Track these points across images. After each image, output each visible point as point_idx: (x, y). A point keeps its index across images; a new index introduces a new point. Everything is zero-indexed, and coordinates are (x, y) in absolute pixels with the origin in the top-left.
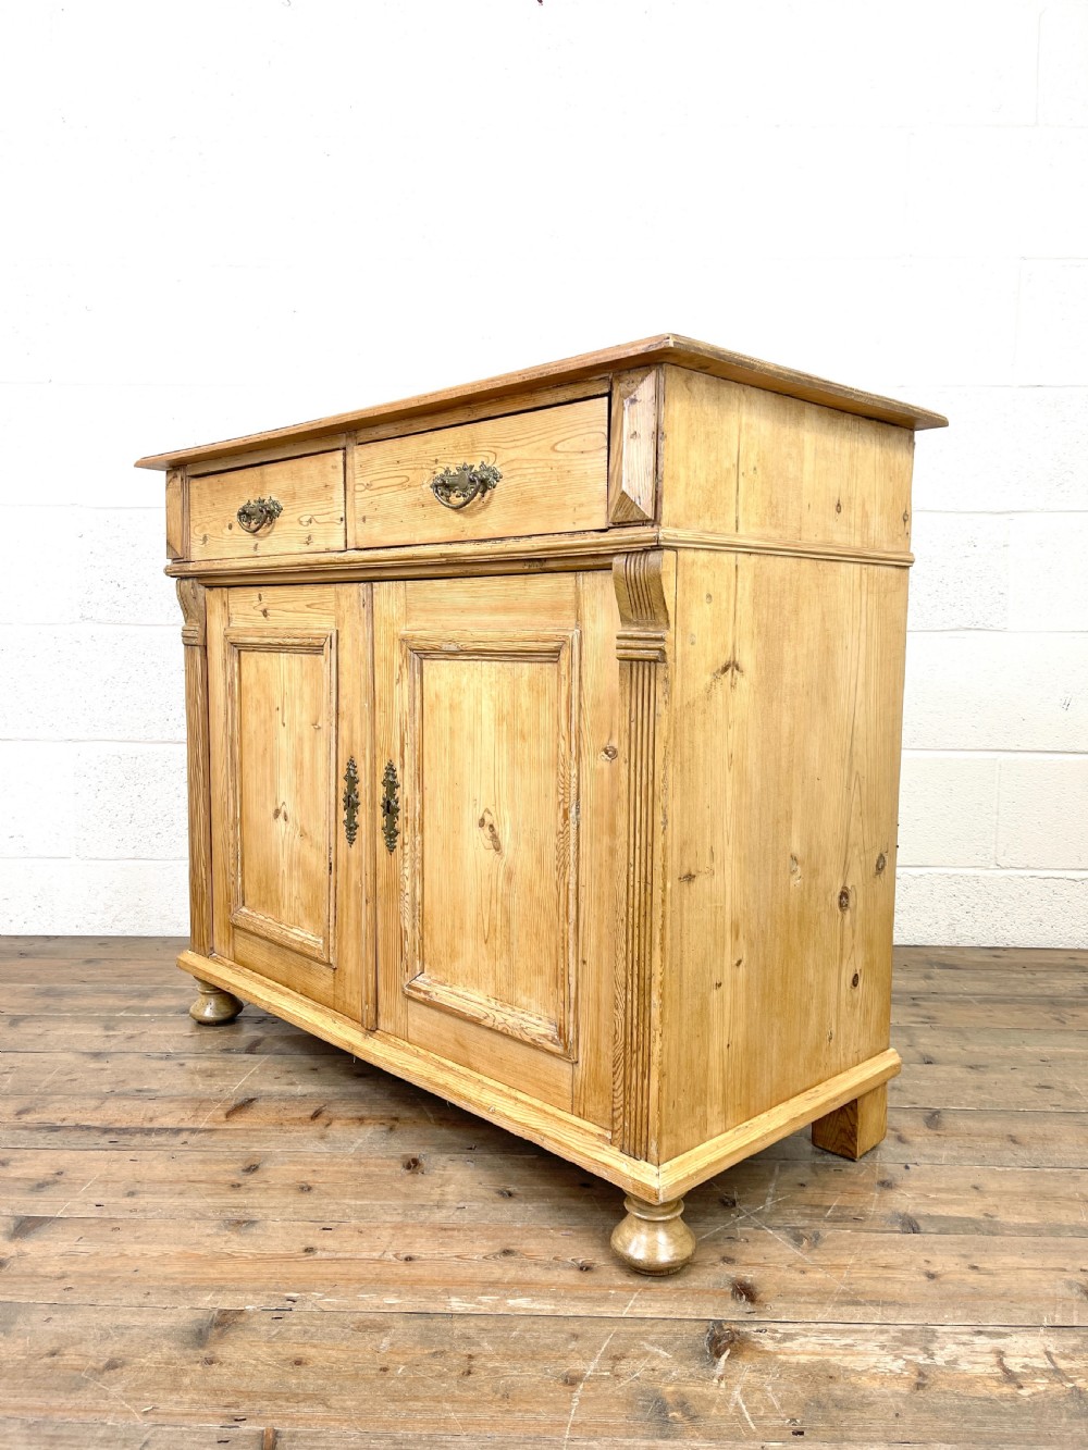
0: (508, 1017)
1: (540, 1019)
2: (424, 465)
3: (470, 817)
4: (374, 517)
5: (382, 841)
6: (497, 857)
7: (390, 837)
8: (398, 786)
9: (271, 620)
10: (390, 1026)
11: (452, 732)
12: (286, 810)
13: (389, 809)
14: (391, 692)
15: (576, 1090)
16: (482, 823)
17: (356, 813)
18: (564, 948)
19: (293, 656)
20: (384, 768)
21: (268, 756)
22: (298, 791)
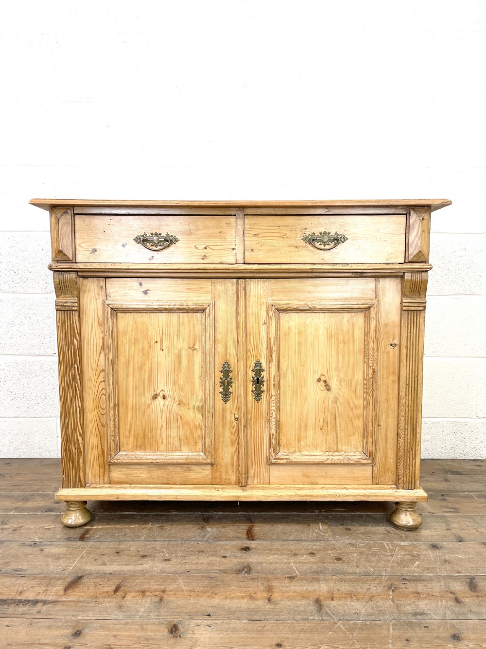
0: (339, 457)
1: (355, 453)
2: (297, 230)
3: (311, 379)
4: (259, 250)
5: (251, 397)
6: (329, 393)
7: (258, 394)
8: (263, 371)
9: (152, 296)
10: (256, 481)
11: (299, 344)
12: (164, 394)
13: (258, 382)
14: (258, 328)
15: (375, 475)
16: (319, 380)
17: (230, 387)
18: (372, 422)
19: (172, 314)
20: (253, 364)
21: (146, 368)
22: (177, 383)
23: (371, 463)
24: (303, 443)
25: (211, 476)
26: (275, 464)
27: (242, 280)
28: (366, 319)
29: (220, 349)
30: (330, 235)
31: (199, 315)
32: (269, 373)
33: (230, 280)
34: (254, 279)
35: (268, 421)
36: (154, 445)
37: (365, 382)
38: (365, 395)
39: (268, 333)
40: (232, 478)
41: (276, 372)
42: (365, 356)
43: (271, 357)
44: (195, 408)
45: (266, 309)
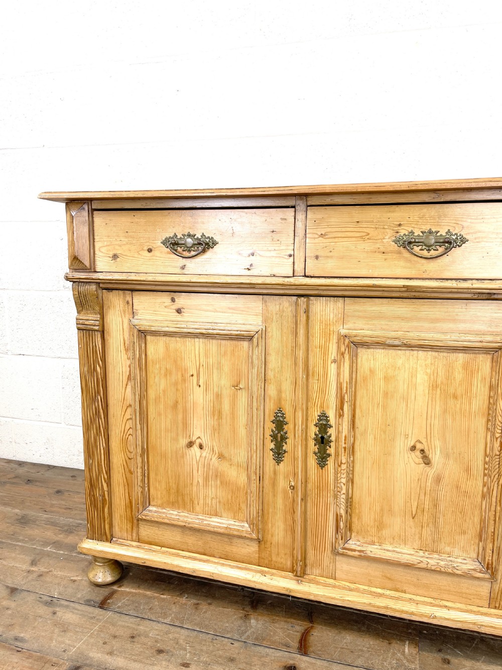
0: (439, 561)
1: (465, 559)
2: (386, 227)
3: (401, 445)
4: (328, 257)
5: (312, 461)
6: (427, 468)
7: (323, 459)
8: (331, 427)
9: (186, 316)
10: (317, 571)
11: (386, 394)
12: (201, 442)
13: (323, 441)
14: (325, 367)
15: (494, 594)
16: (413, 448)
17: (284, 444)
18: (495, 521)
19: (211, 341)
20: (316, 415)
21: (180, 407)
22: (216, 430)
23: (489, 579)
24: (385, 532)
25: (257, 555)
26: (343, 555)
27: (303, 298)
28: (494, 364)
29: (272, 391)
30: (438, 234)
31: (245, 344)
32: (339, 432)
33: (288, 297)
34: (321, 298)
35: (336, 497)
36: (188, 504)
37: (487, 459)
38: (486, 478)
39: (338, 374)
40: (284, 562)
41: (349, 431)
42: (488, 420)
43: (342, 409)
44: (238, 465)
45: (337, 341)
